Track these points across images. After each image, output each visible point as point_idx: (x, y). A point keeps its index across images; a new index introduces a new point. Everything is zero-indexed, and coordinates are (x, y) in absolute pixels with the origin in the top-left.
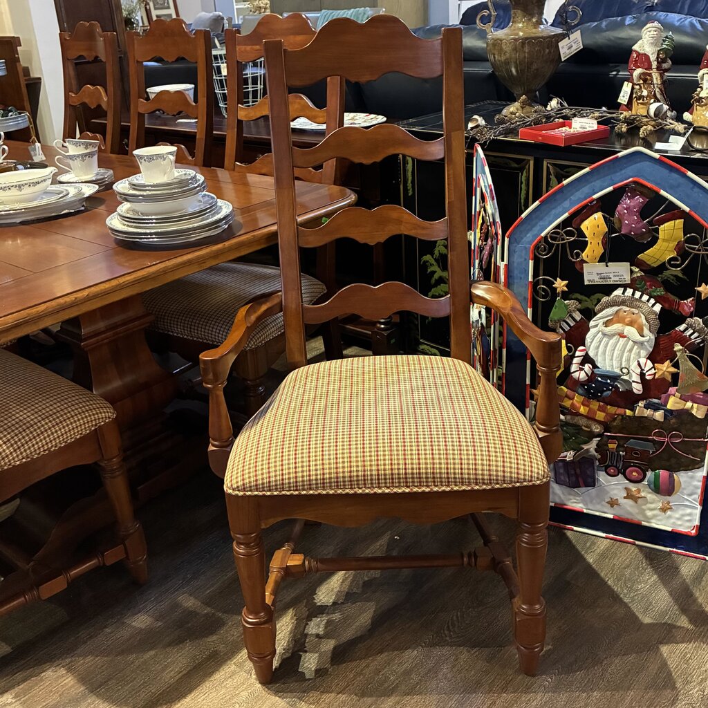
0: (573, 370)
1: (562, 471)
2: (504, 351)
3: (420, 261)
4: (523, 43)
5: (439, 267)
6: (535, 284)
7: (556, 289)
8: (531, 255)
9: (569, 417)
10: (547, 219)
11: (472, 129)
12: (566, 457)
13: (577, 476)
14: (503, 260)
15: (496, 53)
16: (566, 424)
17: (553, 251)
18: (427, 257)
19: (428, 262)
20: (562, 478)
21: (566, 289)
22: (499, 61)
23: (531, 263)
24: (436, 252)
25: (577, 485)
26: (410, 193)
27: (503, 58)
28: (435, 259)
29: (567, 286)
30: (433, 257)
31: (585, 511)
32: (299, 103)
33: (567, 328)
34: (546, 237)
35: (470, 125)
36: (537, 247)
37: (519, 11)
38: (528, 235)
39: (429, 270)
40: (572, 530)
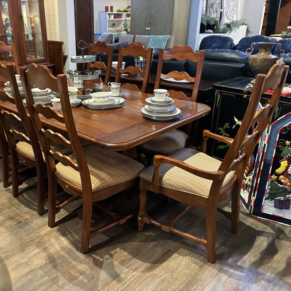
0: (288, 171)
1: (277, 203)
2: (263, 163)
3: (217, 129)
4: (265, 61)
5: (225, 132)
6: (278, 142)
7: (286, 144)
8: (279, 132)
9: (283, 186)
10: (287, 121)
11: (248, 88)
12: (280, 199)
13: (283, 205)
14: (268, 133)
15: (254, 62)
16: (282, 188)
17: (287, 132)
18: (221, 128)
19: (220, 130)
20: (277, 206)
21: (290, 144)
22: (254, 65)
23: (278, 135)
24: (224, 127)
25: (282, 208)
26: (217, 107)
27: (256, 65)
28: (224, 129)
29: (290, 143)
30: (223, 128)
31: (283, 217)
32: (184, 75)
33: (287, 157)
34: (286, 127)
35: (247, 87)
36: (281, 130)
37: (263, 49)
38: (279, 126)
39: (220, 133)
40: (278, 223)
